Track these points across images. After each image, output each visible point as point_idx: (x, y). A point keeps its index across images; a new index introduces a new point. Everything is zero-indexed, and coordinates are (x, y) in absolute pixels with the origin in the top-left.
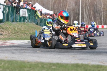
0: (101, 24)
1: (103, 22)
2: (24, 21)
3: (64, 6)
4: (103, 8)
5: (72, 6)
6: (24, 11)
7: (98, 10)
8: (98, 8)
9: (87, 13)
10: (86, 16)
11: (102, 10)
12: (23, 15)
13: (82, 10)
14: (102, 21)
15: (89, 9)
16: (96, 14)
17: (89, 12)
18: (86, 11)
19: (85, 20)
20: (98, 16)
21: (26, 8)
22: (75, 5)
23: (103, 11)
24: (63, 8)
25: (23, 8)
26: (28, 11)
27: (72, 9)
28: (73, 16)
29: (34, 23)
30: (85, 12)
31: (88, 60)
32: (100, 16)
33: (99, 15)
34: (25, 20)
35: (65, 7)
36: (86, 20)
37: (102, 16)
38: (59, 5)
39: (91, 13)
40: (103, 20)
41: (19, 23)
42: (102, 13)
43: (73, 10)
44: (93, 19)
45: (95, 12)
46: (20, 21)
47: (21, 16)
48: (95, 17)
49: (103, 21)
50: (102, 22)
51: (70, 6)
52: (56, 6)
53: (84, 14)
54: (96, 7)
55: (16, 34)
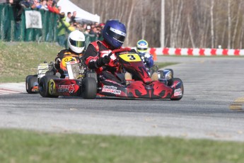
0: (210, 47)
1: (214, 42)
2: (34, 39)
3: (126, 3)
4: (215, 10)
5: (143, 4)
6: (35, 16)
7: (203, 15)
8: (202, 8)
9: (179, 20)
10: (175, 27)
11: (212, 14)
12: (31, 24)
13: (167, 14)
14: (213, 38)
15: (182, 11)
16: (199, 23)
17: (181, 19)
18: (174, 15)
19: (174, 37)
20: (202, 28)
21: (38, 9)
22: (151, 3)
23: (214, 17)
24: (123, 7)
25: (32, 9)
26: (42, 16)
27: (144, 10)
28: (147, 28)
29: (57, 44)
30: (174, 17)
31: (180, 127)
32: (207, 28)
33: (204, 24)
34: (37, 36)
35: (127, 6)
36: (176, 35)
37: (212, 27)
38: (113, 3)
39: (186, 19)
40: (215, 35)
41: (23, 42)
42: (212, 20)
43: (145, 13)
44: (190, 33)
45: (196, 19)
46: (26, 39)
47: (27, 27)
48: (196, 30)
49: (215, 38)
50: (212, 41)
51: (139, 5)
52: (106, 3)
53: (172, 22)
54: (200, 7)
55: (15, 68)
